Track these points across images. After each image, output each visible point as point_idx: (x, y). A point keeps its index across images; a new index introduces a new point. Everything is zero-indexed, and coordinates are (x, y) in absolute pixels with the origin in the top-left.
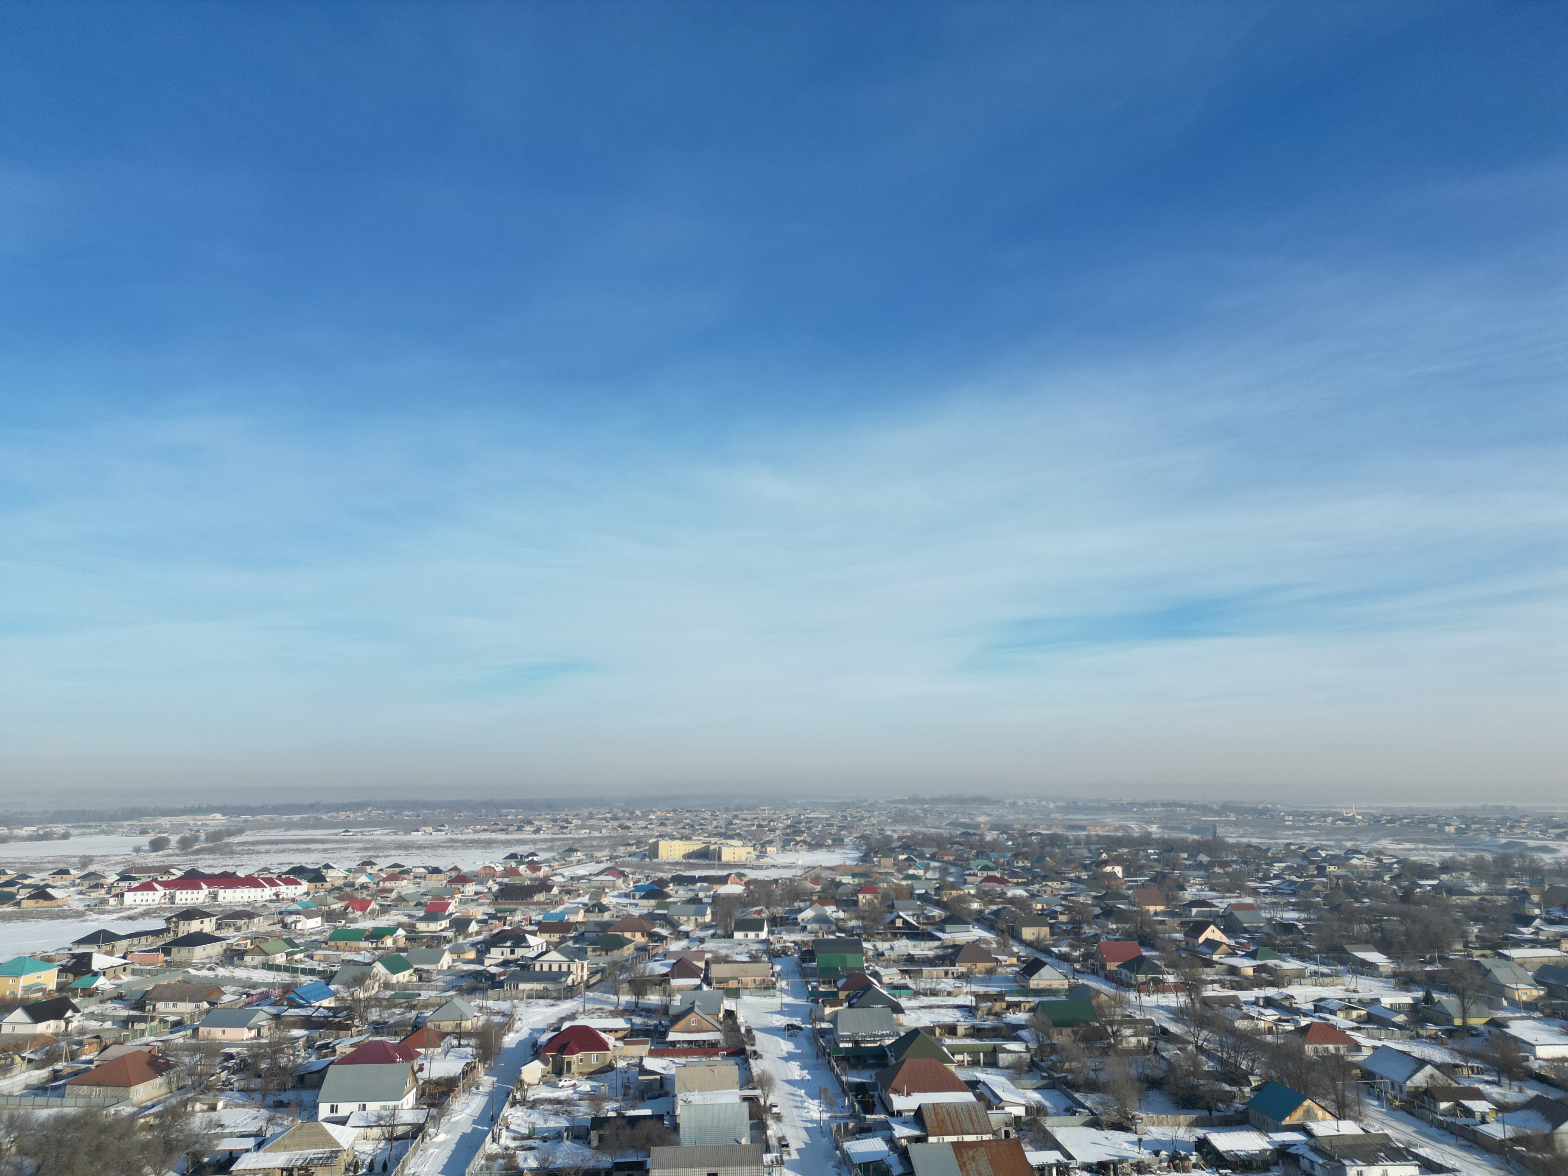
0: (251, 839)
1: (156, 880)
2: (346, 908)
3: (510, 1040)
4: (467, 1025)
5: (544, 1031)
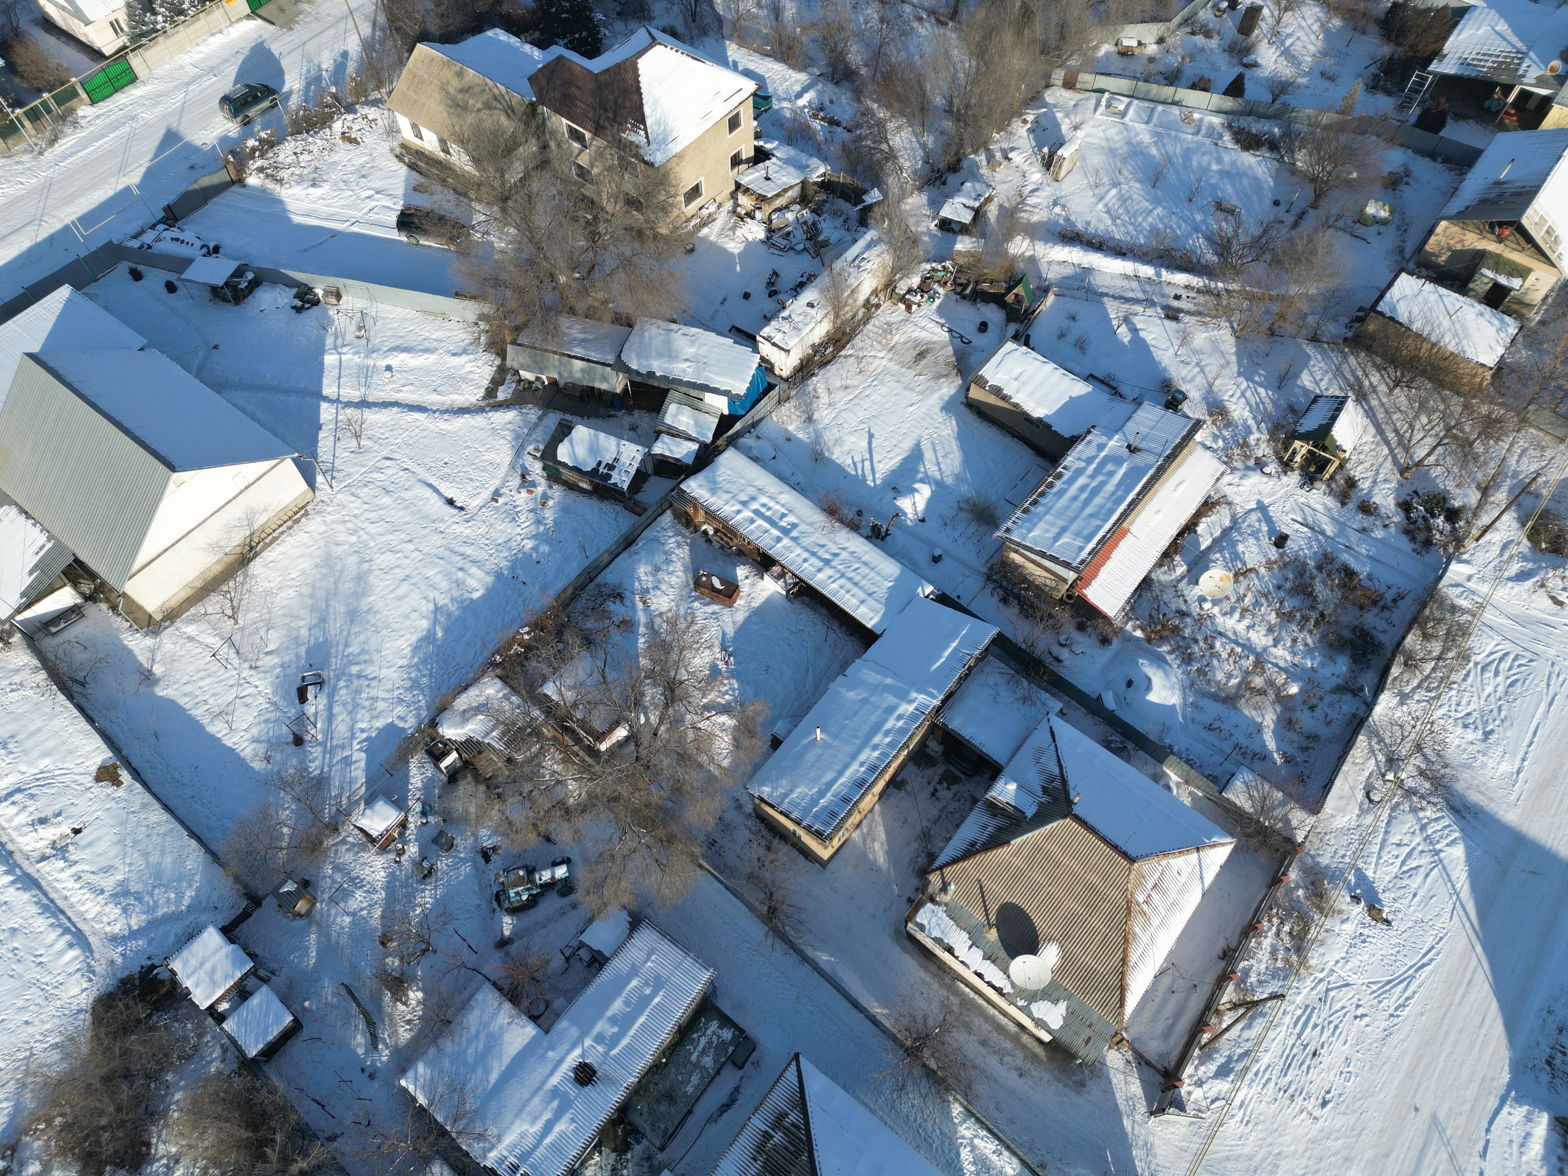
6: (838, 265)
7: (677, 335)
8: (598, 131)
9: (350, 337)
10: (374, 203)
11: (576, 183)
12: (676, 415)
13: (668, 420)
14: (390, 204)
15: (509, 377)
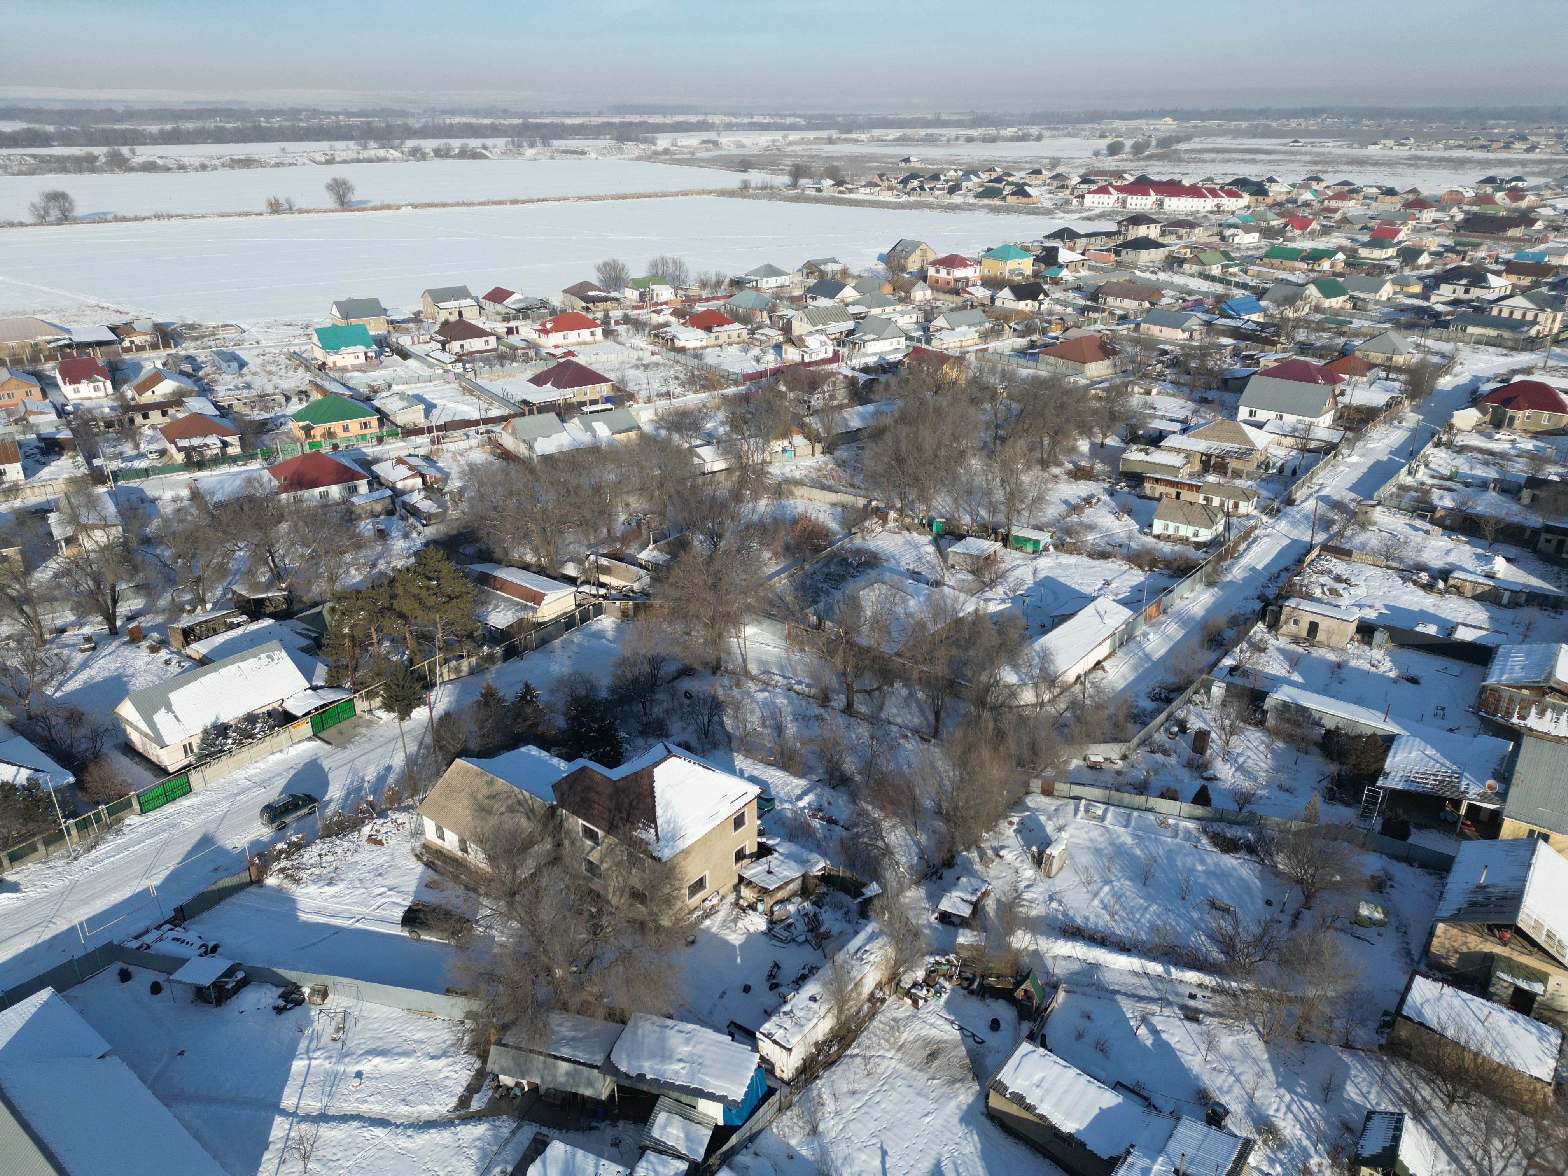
0: (1198, 146)
1: (1111, 184)
2: (1286, 226)
3: (1445, 382)
4: (1399, 360)
5: (1489, 380)
6: (840, 957)
7: (673, 1032)
8: (611, 830)
9: (325, 1040)
10: (384, 900)
11: (584, 878)
12: (664, 1127)
13: (656, 1133)
14: (399, 901)
15: (487, 1082)
